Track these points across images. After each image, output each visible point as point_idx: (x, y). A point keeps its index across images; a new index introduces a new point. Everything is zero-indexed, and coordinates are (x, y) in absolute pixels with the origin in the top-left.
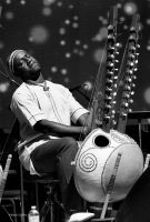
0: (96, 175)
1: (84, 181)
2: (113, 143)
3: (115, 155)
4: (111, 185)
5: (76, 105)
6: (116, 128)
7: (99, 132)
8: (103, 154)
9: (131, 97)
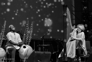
0: (23, 54)
1: (21, 55)
2: (27, 48)
3: (27, 50)
4: (26, 55)
5: (20, 39)
6: (27, 44)
7: (24, 45)
8: (25, 50)
9: (31, 38)
